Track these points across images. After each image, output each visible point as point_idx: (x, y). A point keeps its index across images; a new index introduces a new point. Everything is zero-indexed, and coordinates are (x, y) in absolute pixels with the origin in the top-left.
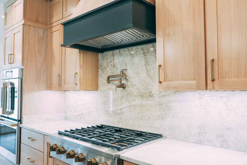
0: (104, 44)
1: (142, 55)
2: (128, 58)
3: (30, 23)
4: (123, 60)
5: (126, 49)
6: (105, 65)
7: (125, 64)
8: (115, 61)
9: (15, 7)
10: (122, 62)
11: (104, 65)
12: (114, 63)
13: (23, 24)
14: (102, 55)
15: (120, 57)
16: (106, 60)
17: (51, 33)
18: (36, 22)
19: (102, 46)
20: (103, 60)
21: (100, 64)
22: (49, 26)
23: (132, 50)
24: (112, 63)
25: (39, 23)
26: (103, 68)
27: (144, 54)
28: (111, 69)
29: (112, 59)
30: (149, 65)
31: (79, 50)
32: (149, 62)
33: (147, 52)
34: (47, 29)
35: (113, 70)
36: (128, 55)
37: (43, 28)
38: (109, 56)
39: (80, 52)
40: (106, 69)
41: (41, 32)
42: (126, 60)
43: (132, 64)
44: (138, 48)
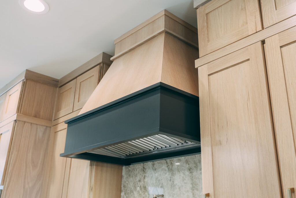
0: (129, 152)
1: (187, 173)
2: (166, 175)
3: (25, 119)
4: (158, 179)
5: (163, 161)
6: (131, 185)
7: (161, 185)
8: (146, 180)
9: (10, 95)
10: (156, 182)
11: (129, 186)
12: (145, 183)
13: (15, 120)
14: (127, 169)
15: (153, 173)
16: (132, 177)
17: (55, 133)
18: (35, 116)
19: (126, 155)
20: (129, 177)
21: (123, 184)
22: (54, 123)
23: (172, 162)
24: (142, 183)
25: (39, 118)
26: (128, 191)
27: (190, 170)
28: (139, 193)
29: (143, 176)
30: (197, 190)
31: (91, 161)
32: (198, 184)
33: (195, 167)
34: (50, 127)
35: (143, 195)
36: (165, 170)
37: (44, 126)
38: (137, 171)
39: (91, 165)
40: (132, 194)
41: (41, 130)
42: (162, 180)
43: (172, 187)
44: (181, 159)
